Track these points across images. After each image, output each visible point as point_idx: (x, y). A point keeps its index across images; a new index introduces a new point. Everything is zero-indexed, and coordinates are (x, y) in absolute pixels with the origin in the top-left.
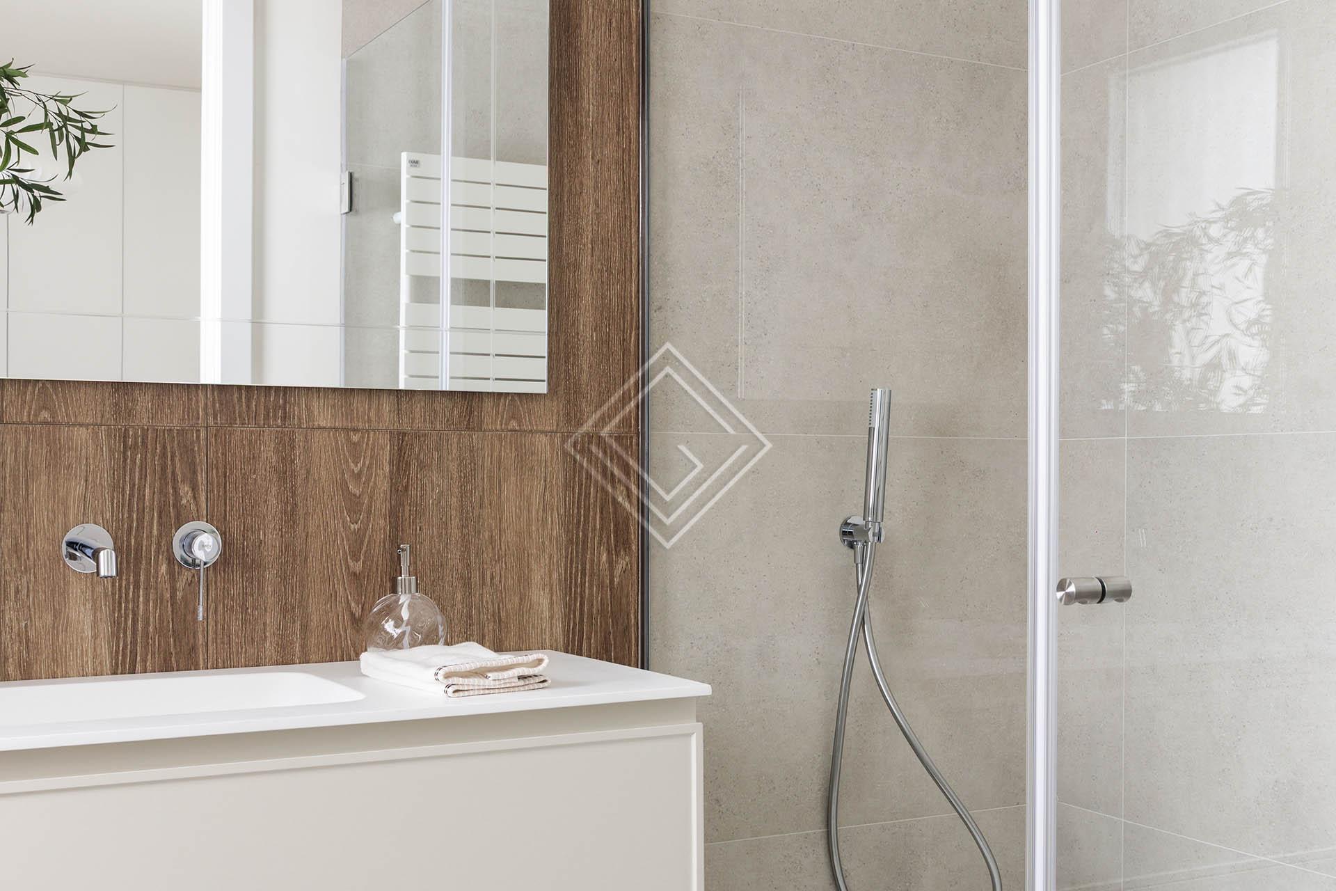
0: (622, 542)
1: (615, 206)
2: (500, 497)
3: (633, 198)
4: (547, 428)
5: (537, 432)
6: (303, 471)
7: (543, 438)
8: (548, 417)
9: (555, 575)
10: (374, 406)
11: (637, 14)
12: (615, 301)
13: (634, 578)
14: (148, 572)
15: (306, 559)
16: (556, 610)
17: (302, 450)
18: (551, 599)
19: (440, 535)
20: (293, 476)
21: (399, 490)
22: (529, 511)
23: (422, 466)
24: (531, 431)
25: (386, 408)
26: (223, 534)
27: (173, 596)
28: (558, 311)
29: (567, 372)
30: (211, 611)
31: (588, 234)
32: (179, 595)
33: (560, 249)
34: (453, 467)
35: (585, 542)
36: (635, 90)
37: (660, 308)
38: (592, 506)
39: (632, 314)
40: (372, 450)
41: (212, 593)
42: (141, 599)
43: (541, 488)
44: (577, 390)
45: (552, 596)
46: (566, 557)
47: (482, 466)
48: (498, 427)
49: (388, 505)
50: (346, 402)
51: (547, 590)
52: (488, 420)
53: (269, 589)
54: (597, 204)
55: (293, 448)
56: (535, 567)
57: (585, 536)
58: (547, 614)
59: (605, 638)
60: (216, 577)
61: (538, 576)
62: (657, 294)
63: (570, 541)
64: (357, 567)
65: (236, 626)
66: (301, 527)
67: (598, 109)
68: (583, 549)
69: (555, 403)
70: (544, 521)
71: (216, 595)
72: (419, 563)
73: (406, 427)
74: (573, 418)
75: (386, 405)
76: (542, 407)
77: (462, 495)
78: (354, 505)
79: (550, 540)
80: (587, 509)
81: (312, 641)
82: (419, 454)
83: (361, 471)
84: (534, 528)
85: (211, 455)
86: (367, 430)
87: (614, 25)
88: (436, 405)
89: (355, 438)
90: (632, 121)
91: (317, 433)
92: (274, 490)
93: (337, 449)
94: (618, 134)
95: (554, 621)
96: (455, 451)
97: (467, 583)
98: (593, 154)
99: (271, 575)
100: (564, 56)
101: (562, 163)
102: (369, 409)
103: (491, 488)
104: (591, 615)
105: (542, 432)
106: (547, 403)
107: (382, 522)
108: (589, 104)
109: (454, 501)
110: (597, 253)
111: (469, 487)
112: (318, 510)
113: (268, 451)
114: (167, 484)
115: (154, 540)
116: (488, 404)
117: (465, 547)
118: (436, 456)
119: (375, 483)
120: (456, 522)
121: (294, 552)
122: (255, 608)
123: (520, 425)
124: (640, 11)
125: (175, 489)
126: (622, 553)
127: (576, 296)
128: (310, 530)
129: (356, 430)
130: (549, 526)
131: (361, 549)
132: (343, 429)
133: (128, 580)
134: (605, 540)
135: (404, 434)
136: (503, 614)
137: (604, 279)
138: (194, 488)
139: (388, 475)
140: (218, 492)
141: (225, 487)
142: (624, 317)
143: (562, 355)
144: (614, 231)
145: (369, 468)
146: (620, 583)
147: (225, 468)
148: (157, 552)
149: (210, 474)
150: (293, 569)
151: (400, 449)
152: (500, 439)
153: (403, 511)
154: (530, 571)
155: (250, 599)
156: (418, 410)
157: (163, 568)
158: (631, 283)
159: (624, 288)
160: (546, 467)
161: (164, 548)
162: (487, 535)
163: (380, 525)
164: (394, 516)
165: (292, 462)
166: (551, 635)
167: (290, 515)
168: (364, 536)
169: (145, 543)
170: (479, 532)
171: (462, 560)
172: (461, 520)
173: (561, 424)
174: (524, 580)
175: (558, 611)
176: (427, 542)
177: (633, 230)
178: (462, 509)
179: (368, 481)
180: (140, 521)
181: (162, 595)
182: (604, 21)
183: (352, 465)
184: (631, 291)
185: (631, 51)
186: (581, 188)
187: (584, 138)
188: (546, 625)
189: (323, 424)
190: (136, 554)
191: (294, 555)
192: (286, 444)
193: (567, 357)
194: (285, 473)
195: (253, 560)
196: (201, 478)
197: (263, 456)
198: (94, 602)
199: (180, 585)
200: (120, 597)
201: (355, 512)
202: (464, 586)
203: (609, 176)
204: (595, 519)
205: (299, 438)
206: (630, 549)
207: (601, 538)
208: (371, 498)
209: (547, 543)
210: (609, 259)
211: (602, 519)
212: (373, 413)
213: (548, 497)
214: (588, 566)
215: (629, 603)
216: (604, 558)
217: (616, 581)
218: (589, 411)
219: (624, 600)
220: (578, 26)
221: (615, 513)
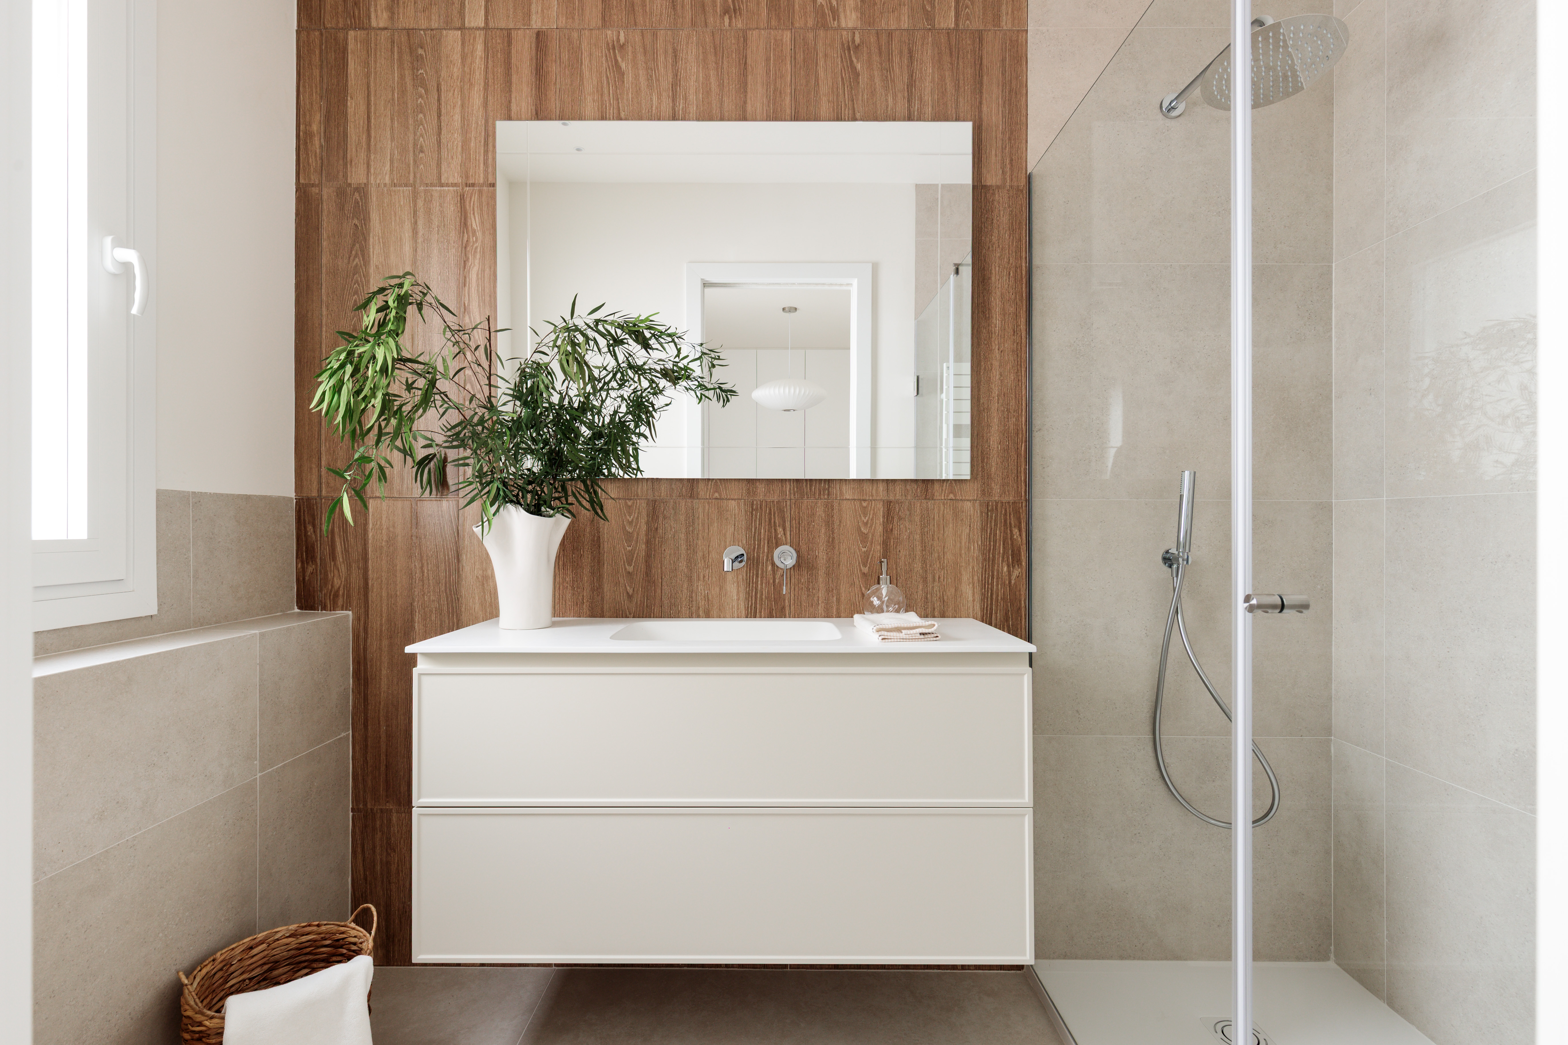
0: (1016, 560)
1: (1012, 375)
2: (944, 535)
3: (1023, 370)
4: (971, 498)
5: (965, 500)
6: (838, 521)
7: (969, 504)
8: (972, 492)
9: (976, 578)
10: (875, 487)
11: (1026, 267)
12: (1012, 427)
13: (1024, 581)
14: (762, 569)
15: (839, 565)
16: (976, 597)
17: (837, 510)
18: (974, 591)
19: (910, 555)
20: (833, 524)
21: (888, 531)
22: (961, 543)
23: (900, 519)
24: (961, 500)
25: (881, 489)
26: (798, 552)
27: (774, 581)
28: (977, 435)
29: (983, 467)
30: (792, 589)
31: (995, 392)
32: (777, 581)
33: (979, 400)
34: (917, 519)
35: (993, 560)
36: (1024, 310)
37: (1040, 430)
38: (998, 541)
39: (1022, 434)
40: (874, 510)
41: (793, 581)
42: (759, 582)
43: (968, 531)
44: (989, 476)
45: (974, 589)
46: (982, 568)
47: (934, 518)
48: (943, 498)
49: (882, 539)
50: (860, 486)
51: (971, 586)
52: (937, 494)
53: (820, 580)
54: (1001, 375)
55: (833, 510)
56: (964, 573)
57: (994, 557)
58: (971, 599)
59: (1006, 613)
60: (794, 573)
61: (966, 578)
62: (1037, 422)
63: (985, 560)
64: (865, 570)
65: (804, 597)
66: (837, 549)
67: (1002, 322)
68: (992, 564)
69: (976, 484)
70: (969, 549)
71: (795, 582)
73: (892, 498)
74: (986, 491)
75: (881, 487)
76: (968, 487)
77: (922, 534)
78: (864, 538)
79: (973, 558)
80: (995, 542)
81: (842, 607)
82: (899, 512)
83: (868, 521)
84: (963, 552)
85: (792, 513)
86: (871, 500)
87: (1011, 275)
88: (908, 487)
89: (865, 504)
90: (1023, 327)
91: (845, 502)
92: (823, 531)
93: (855, 510)
94: (1014, 335)
95: (975, 603)
96: (918, 511)
97: (925, 580)
98: (999, 347)
100: (981, 295)
101: (980, 354)
102: (872, 489)
103: (939, 530)
104: (997, 600)
105: (968, 500)
106: (971, 484)
107: (879, 547)
108: (997, 320)
109: (918, 537)
110: (1001, 401)
111: (926, 529)
112: (845, 541)
113: (820, 511)
114: (771, 527)
115: (765, 554)
116: (937, 486)
117: (924, 562)
118: (908, 513)
119: (875, 527)
120: (919, 548)
121: (833, 562)
122: (814, 589)
123: (955, 496)
124: (1028, 265)
125: (775, 530)
126: (1016, 566)
127: (989, 426)
128: (841, 551)
129: (865, 500)
130: (972, 551)
131: (868, 561)
132: (858, 500)
133: (753, 573)
134: (1006, 559)
135: (891, 502)
136: (945, 598)
137: (1005, 415)
138: (784, 530)
139: (882, 523)
140: (796, 531)
141: (799, 529)
142: (1017, 436)
143: (980, 458)
144: (1012, 389)
145: (872, 519)
146: (1015, 583)
147: (799, 519)
148: (767, 560)
149: (792, 522)
150: (833, 570)
151: (888, 510)
152: (944, 504)
153: (890, 542)
154: (961, 574)
155: (811, 584)
156: (898, 489)
157: (770, 568)
158: (1022, 418)
159: (1017, 420)
160: (971, 519)
161: (770, 558)
162: (936, 555)
163: (878, 549)
164: (885, 544)
165: (832, 516)
166: (974, 610)
167: (831, 543)
168: (869, 554)
169: (761, 555)
170: (932, 554)
171: (922, 568)
172: (922, 547)
173: (979, 496)
174: (958, 580)
175: (978, 597)
176: (903, 558)
177: (1023, 387)
178: (922, 541)
179: (871, 526)
180: (759, 545)
181: (769, 581)
182: (1005, 274)
183: (863, 518)
184: (1022, 421)
185: (1022, 288)
186: (992, 367)
187: (993, 339)
188: (970, 604)
189: (848, 498)
190: (757, 560)
192: (829, 507)
193: (984, 459)
194: (829, 523)
195: (813, 565)
196: (788, 524)
197: (818, 514)
198: (738, 583)
199: (778, 576)
200: (750, 581)
201: (864, 542)
202: (923, 582)
203: (1009, 359)
204: (1000, 547)
205: (836, 505)
206: (1021, 564)
207: (1003, 558)
208: (873, 535)
209: (971, 560)
210: (1008, 404)
211: (1004, 548)
212: (874, 492)
213: (971, 535)
214: (995, 573)
215: (1020, 595)
216: (1005, 569)
217: (1013, 582)
218: (996, 489)
219: (1017, 593)
220: (990, 278)
221: (1012, 544)
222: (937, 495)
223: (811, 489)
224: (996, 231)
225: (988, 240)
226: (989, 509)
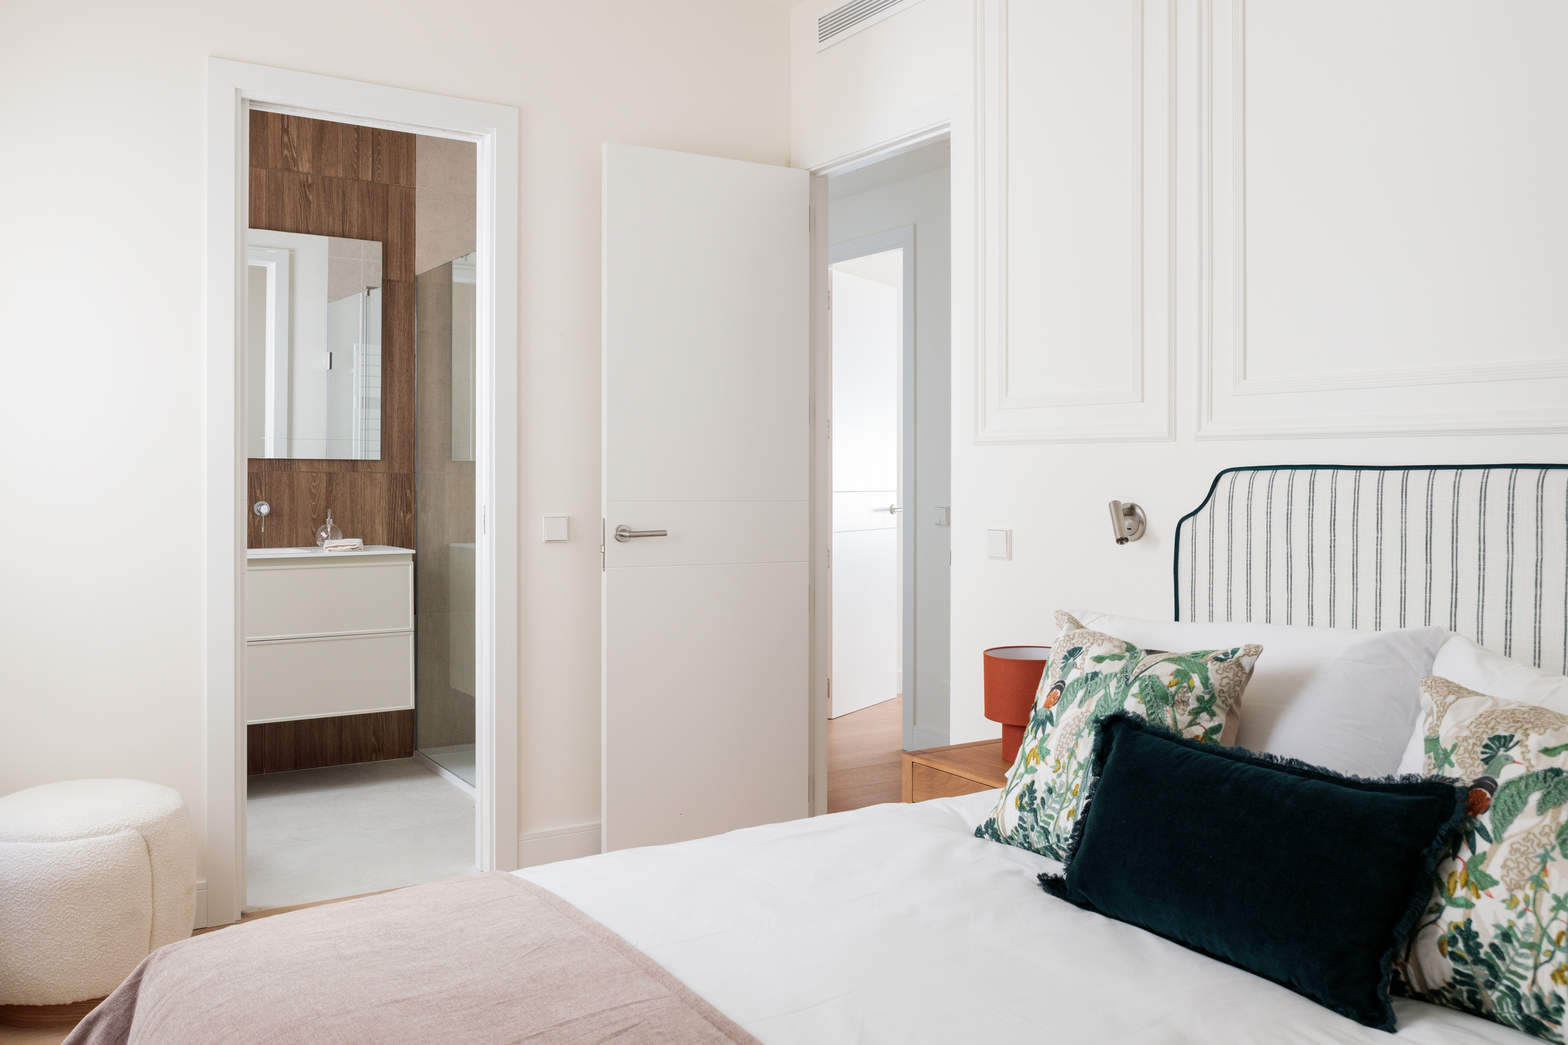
0: (408, 510)
1: (406, 396)
2: (364, 494)
3: (412, 393)
4: (381, 471)
5: (378, 472)
6: (297, 486)
7: (380, 474)
8: (382, 468)
9: (384, 520)
10: (321, 464)
12: (406, 428)
13: (413, 520)
15: (297, 514)
17: (296, 479)
19: (343, 506)
20: (293, 487)
21: (329, 492)
22: (375, 499)
23: (337, 484)
24: (375, 472)
25: (325, 465)
26: (270, 505)
27: (254, 524)
28: (385, 432)
29: (389, 452)
30: (266, 530)
31: (396, 407)
32: (256, 524)
33: (386, 411)
34: (348, 484)
35: (395, 509)
37: (421, 429)
39: (411, 432)
40: (320, 478)
41: (267, 524)
43: (379, 491)
44: (392, 459)
45: (383, 527)
46: (388, 514)
47: (358, 484)
48: (363, 471)
49: (325, 496)
50: (311, 464)
51: (382, 525)
53: (286, 523)
54: (399, 396)
55: (293, 478)
56: (376, 517)
57: (395, 507)
58: (381, 533)
60: (268, 518)
61: (378, 520)
62: (422, 426)
63: (389, 509)
64: (315, 516)
65: (274, 534)
66: (296, 503)
67: (400, 364)
68: (394, 513)
69: (384, 463)
70: (380, 503)
72: (336, 515)
73: (331, 471)
74: (390, 467)
76: (379, 465)
77: (351, 494)
78: (313, 496)
79: (382, 508)
80: (396, 498)
81: (300, 540)
82: (336, 480)
83: (316, 485)
84: (376, 504)
86: (318, 473)
87: (406, 335)
88: (342, 464)
89: (314, 475)
91: (301, 473)
92: (287, 492)
93: (308, 479)
94: (407, 372)
95: (383, 535)
96: (348, 479)
97: (352, 522)
98: (398, 379)
99: (286, 519)
100: (388, 347)
101: (386, 383)
103: (361, 491)
104: (397, 534)
106: (381, 463)
107: (323, 502)
108: (397, 363)
109: (348, 495)
110: (399, 412)
111: (353, 491)
112: (302, 498)
113: (285, 479)
114: (252, 489)
116: (359, 464)
117: (352, 510)
118: (342, 480)
119: (321, 490)
120: (349, 502)
122: (281, 529)
123: (371, 470)
126: (408, 513)
127: (391, 427)
128: (299, 504)
129: (314, 473)
130: (382, 504)
131: (316, 511)
132: (310, 472)
134: (402, 509)
135: (331, 473)
136: (365, 533)
137: (402, 421)
138: (261, 491)
139: (325, 487)
140: (269, 491)
141: (271, 490)
142: (409, 434)
143: (386, 447)
144: (406, 405)
145: (319, 484)
146: (408, 522)
147: (271, 483)
149: (266, 485)
150: (293, 517)
151: (329, 478)
152: (364, 475)
153: (330, 498)
154: (375, 518)
155: (279, 527)
156: (336, 466)
157: (251, 516)
158: (411, 422)
159: (408, 424)
160: (381, 484)
161: (251, 510)
162: (360, 507)
164: (328, 499)
165: (293, 482)
166: (383, 540)
167: (292, 499)
168: (316, 505)
170: (357, 506)
171: (351, 515)
172: (351, 502)
173: (386, 470)
174: (373, 520)
175: (385, 532)
178: (351, 498)
179: (318, 489)
181: (251, 524)
182: (402, 334)
183: (313, 484)
184: (411, 424)
186: (394, 391)
187: (395, 374)
188: (381, 537)
189: (303, 470)
191: (293, 512)
192: (291, 476)
193: (389, 448)
194: (291, 486)
195: (280, 514)
196: (263, 488)
197: (284, 481)
199: (257, 521)
201: (313, 498)
203: (404, 386)
204: (398, 502)
205: (295, 475)
206: (412, 512)
207: (401, 507)
208: (319, 495)
209: (381, 510)
210: (404, 414)
211: (401, 501)
212: (320, 466)
213: (381, 494)
214: (396, 517)
215: (411, 530)
216: (402, 514)
217: (406, 522)
218: (397, 466)
219: (409, 529)
220: (393, 337)
221: (406, 499)
222: (360, 469)
223: (279, 465)
224: (396, 308)
225: (391, 313)
226: (392, 478)
